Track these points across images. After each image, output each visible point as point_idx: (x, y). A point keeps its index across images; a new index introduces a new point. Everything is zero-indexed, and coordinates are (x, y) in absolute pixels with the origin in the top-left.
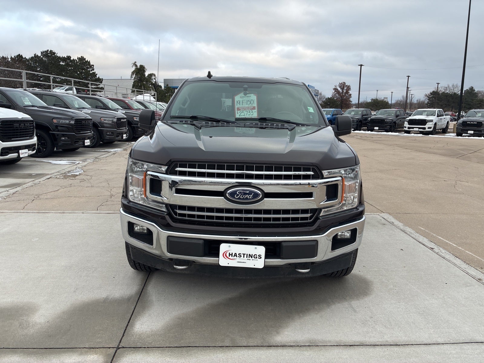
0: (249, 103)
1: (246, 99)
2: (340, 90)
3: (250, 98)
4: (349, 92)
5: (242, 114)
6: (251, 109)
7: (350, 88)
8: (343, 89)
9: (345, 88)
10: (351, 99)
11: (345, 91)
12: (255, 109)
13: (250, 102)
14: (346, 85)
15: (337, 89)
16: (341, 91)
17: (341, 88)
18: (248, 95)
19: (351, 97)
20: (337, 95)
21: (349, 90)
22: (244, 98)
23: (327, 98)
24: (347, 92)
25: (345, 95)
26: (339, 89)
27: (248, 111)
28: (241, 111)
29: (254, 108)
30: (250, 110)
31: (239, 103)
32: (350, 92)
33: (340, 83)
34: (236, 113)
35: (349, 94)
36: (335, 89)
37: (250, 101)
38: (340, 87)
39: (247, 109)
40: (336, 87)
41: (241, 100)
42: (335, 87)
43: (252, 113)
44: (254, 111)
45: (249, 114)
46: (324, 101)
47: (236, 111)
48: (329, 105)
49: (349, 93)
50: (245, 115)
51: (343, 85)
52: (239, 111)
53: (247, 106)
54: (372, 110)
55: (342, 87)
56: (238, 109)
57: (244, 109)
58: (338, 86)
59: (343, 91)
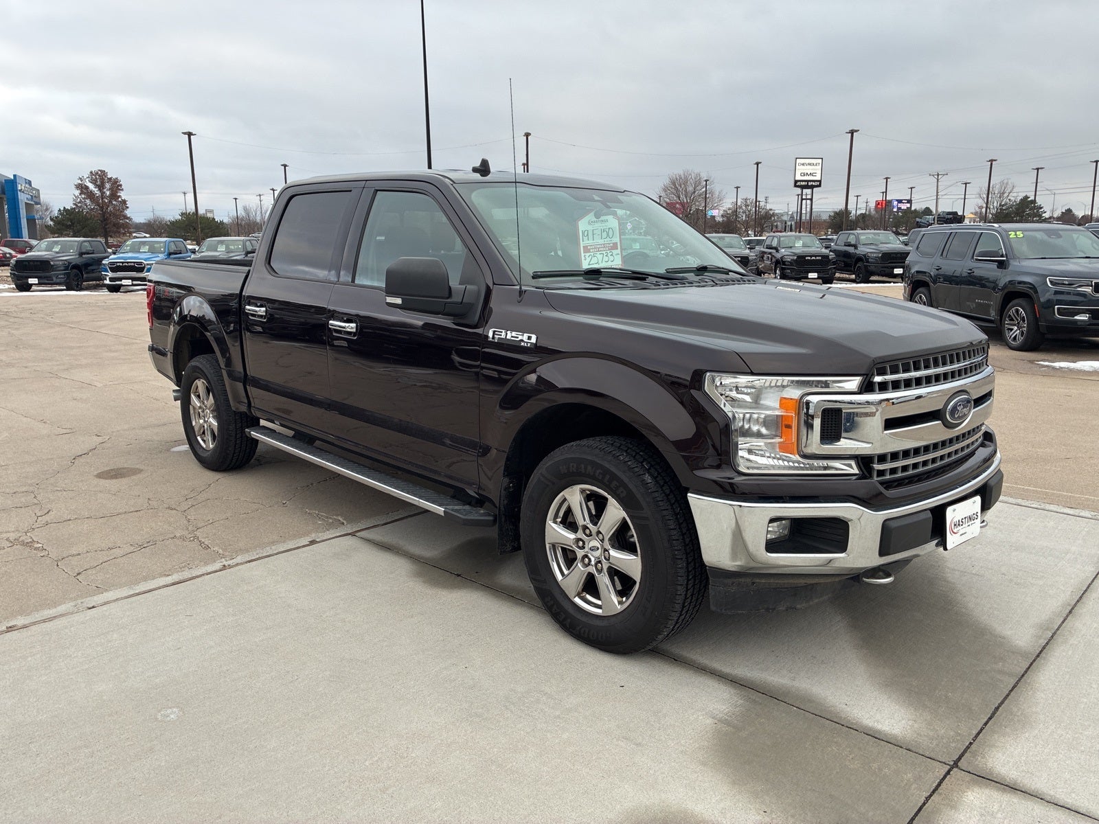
0: (605, 235)
1: (598, 226)
2: (94, 189)
3: (607, 224)
4: (119, 194)
5: (594, 260)
6: (609, 249)
7: (121, 185)
8: (101, 187)
9: (108, 186)
10: (128, 213)
11: (108, 193)
12: (617, 249)
13: (607, 232)
14: (109, 177)
15: (87, 188)
16: (96, 191)
17: (97, 186)
18: (603, 218)
19: (128, 207)
20: (88, 201)
21: (120, 190)
22: (596, 225)
23: (62, 209)
24: (114, 195)
25: (110, 202)
26: (91, 187)
27: (604, 252)
28: (592, 254)
29: (615, 247)
30: (608, 252)
31: (588, 235)
32: (123, 195)
33: (91, 172)
34: (583, 258)
35: (120, 199)
36: (82, 188)
37: (607, 230)
38: (94, 182)
39: (602, 249)
40: (82, 181)
41: (590, 228)
42: (80, 182)
43: (612, 258)
44: (615, 252)
45: (606, 259)
46: (56, 217)
47: (583, 254)
48: (68, 227)
49: (120, 196)
50: (600, 262)
51: (100, 178)
52: (588, 254)
53: (601, 242)
54: (185, 240)
55: (99, 183)
56: (587, 250)
57: (598, 249)
58: (87, 180)
59: (103, 193)
